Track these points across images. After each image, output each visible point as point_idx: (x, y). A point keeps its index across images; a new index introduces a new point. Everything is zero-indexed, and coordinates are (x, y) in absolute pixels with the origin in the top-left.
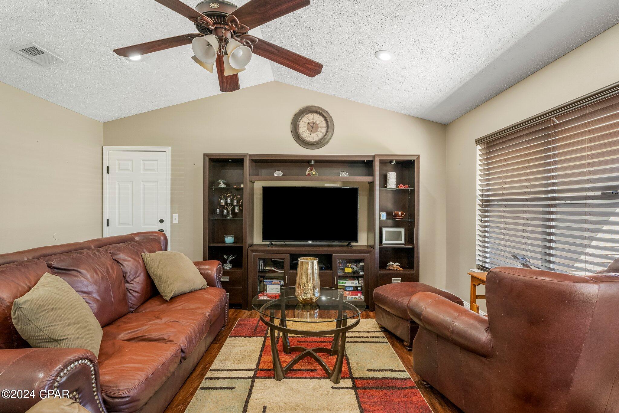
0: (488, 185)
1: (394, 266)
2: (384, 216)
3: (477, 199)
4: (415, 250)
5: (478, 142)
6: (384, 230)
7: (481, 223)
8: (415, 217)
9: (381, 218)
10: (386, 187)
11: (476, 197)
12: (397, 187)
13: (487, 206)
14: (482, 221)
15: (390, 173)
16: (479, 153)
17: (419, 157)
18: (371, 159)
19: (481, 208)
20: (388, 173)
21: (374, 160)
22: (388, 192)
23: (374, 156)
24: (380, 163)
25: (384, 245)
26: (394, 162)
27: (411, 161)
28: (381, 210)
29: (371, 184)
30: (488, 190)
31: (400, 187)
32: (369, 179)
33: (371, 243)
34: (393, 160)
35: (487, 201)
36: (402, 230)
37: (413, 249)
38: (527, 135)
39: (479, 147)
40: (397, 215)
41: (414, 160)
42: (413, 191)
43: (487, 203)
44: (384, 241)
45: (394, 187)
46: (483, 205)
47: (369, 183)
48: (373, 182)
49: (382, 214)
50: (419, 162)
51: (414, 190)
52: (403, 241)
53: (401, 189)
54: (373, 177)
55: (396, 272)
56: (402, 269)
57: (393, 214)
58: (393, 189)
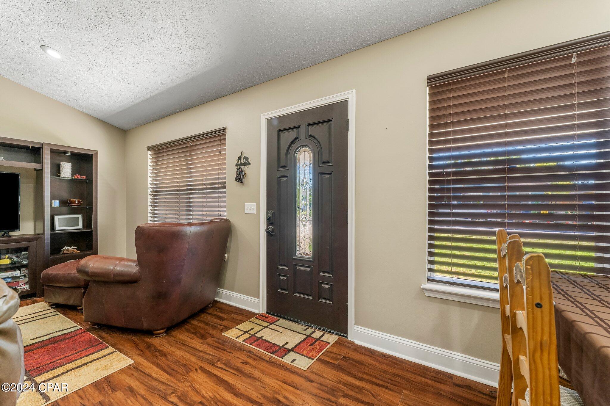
0: (156, 180)
1: (70, 250)
2: (56, 203)
3: (149, 191)
4: (93, 233)
5: (149, 149)
6: (57, 218)
7: (151, 208)
8: (94, 204)
9: (53, 206)
10: (60, 176)
11: (148, 188)
12: (72, 176)
13: (156, 195)
14: (151, 206)
15: (64, 163)
16: (150, 157)
17: (97, 152)
18: (39, 146)
19: (151, 197)
20: (61, 163)
21: (42, 148)
22: (62, 181)
23: (42, 144)
24: (51, 152)
25: (56, 232)
26: (69, 154)
27: (89, 155)
28: (53, 198)
29: (39, 173)
30: (156, 184)
31: (76, 177)
32: (37, 166)
33: (39, 231)
34: (68, 152)
35: (156, 192)
36: (80, 217)
37: (91, 232)
38: (177, 149)
39: (150, 153)
40: (72, 203)
41: (92, 155)
42: (91, 182)
43: (156, 194)
44: (57, 227)
45: (70, 176)
46: (152, 194)
47: (37, 170)
48: (40, 170)
49: (53, 201)
50: (97, 157)
51: (92, 180)
52: (81, 226)
53: (78, 179)
54: (41, 164)
55: (72, 254)
56: (80, 251)
57: (69, 202)
58: (68, 178)
